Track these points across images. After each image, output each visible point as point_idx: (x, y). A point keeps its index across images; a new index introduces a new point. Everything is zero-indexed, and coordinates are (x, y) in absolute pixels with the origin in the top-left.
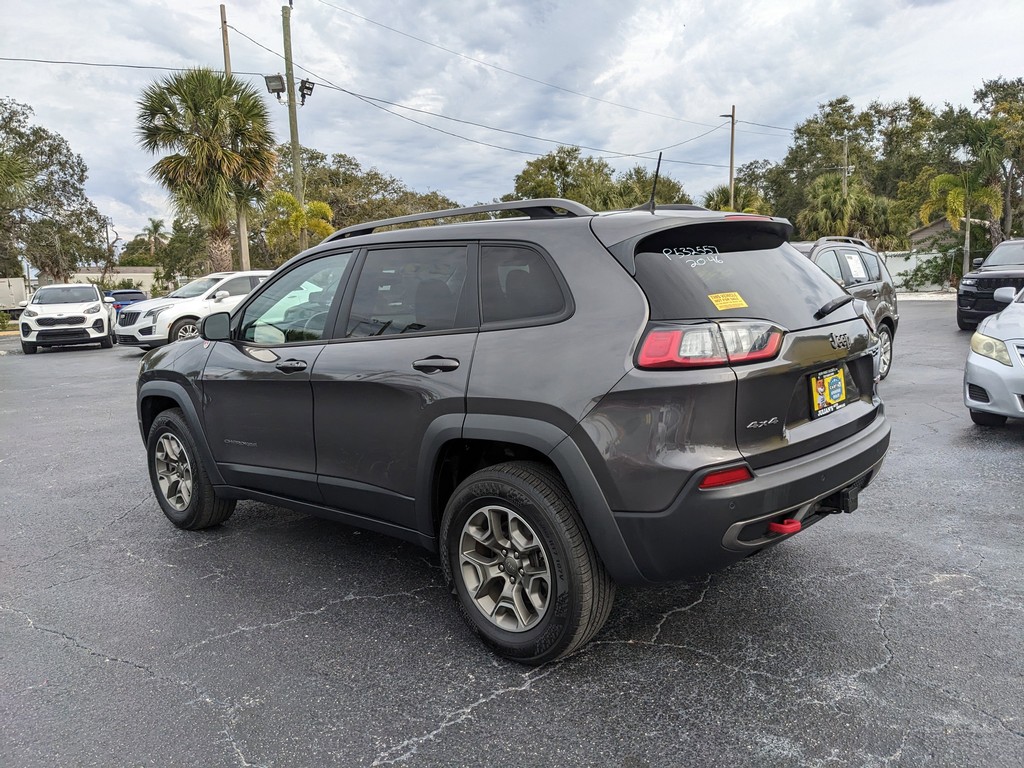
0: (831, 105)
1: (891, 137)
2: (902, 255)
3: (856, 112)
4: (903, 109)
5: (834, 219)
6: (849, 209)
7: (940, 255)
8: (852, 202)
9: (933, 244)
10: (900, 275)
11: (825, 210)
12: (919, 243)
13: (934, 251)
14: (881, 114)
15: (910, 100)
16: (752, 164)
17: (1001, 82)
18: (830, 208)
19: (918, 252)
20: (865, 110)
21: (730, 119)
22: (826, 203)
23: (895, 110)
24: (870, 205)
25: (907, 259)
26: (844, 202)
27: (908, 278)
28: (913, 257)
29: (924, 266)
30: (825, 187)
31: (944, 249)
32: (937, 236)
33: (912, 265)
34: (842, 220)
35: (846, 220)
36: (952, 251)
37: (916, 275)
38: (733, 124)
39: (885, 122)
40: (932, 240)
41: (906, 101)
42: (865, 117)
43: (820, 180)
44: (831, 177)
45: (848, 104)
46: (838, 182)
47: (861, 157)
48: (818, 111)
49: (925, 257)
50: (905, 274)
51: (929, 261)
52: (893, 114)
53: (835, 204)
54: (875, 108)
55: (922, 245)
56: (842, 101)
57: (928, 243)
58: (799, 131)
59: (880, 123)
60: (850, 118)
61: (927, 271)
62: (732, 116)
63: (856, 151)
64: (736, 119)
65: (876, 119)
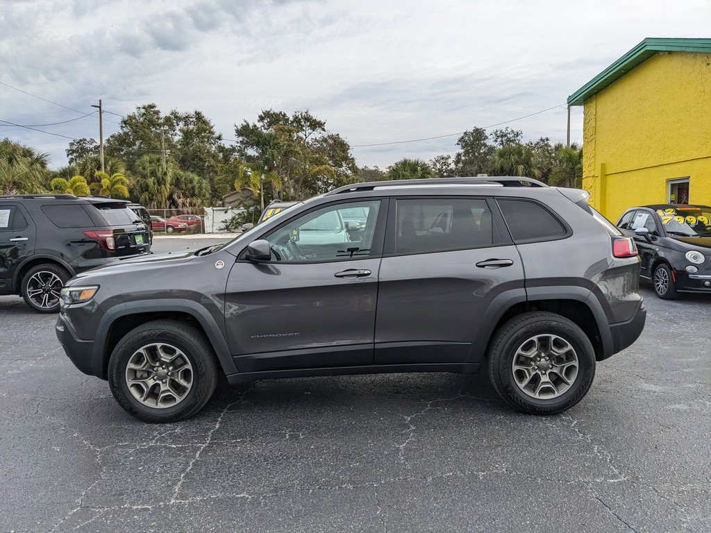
0: (144, 108)
1: (187, 135)
2: (223, 210)
3: (162, 115)
4: (192, 118)
5: (159, 184)
6: (169, 179)
7: (245, 210)
8: (170, 174)
9: (240, 203)
10: (223, 222)
11: (153, 178)
12: (231, 203)
13: (242, 208)
14: (178, 118)
15: (196, 113)
16: (81, 140)
17: (272, 112)
18: (156, 176)
19: (232, 208)
20: (168, 115)
21: (99, 109)
22: (153, 173)
23: (187, 117)
24: (182, 177)
25: (226, 212)
26: (165, 174)
27: (228, 224)
28: (229, 211)
29: (237, 217)
30: (150, 163)
31: (247, 207)
32: (242, 199)
33: (229, 216)
34: (165, 185)
35: (168, 185)
36: (252, 209)
37: (232, 222)
38: (100, 112)
39: (181, 124)
40: (239, 201)
41: (193, 113)
42: (168, 120)
43: (146, 158)
44: (155, 157)
45: (156, 109)
46: (159, 160)
47: (171, 146)
48: (135, 111)
49: (237, 211)
50: (225, 221)
51: (239, 214)
52: (186, 119)
53: (159, 174)
54: (174, 113)
55: (233, 204)
56: (152, 107)
57: (237, 203)
58: (125, 122)
59: (178, 125)
60: (158, 118)
61: (239, 220)
62: (100, 107)
63: (167, 140)
64: (102, 109)
65: (175, 121)
